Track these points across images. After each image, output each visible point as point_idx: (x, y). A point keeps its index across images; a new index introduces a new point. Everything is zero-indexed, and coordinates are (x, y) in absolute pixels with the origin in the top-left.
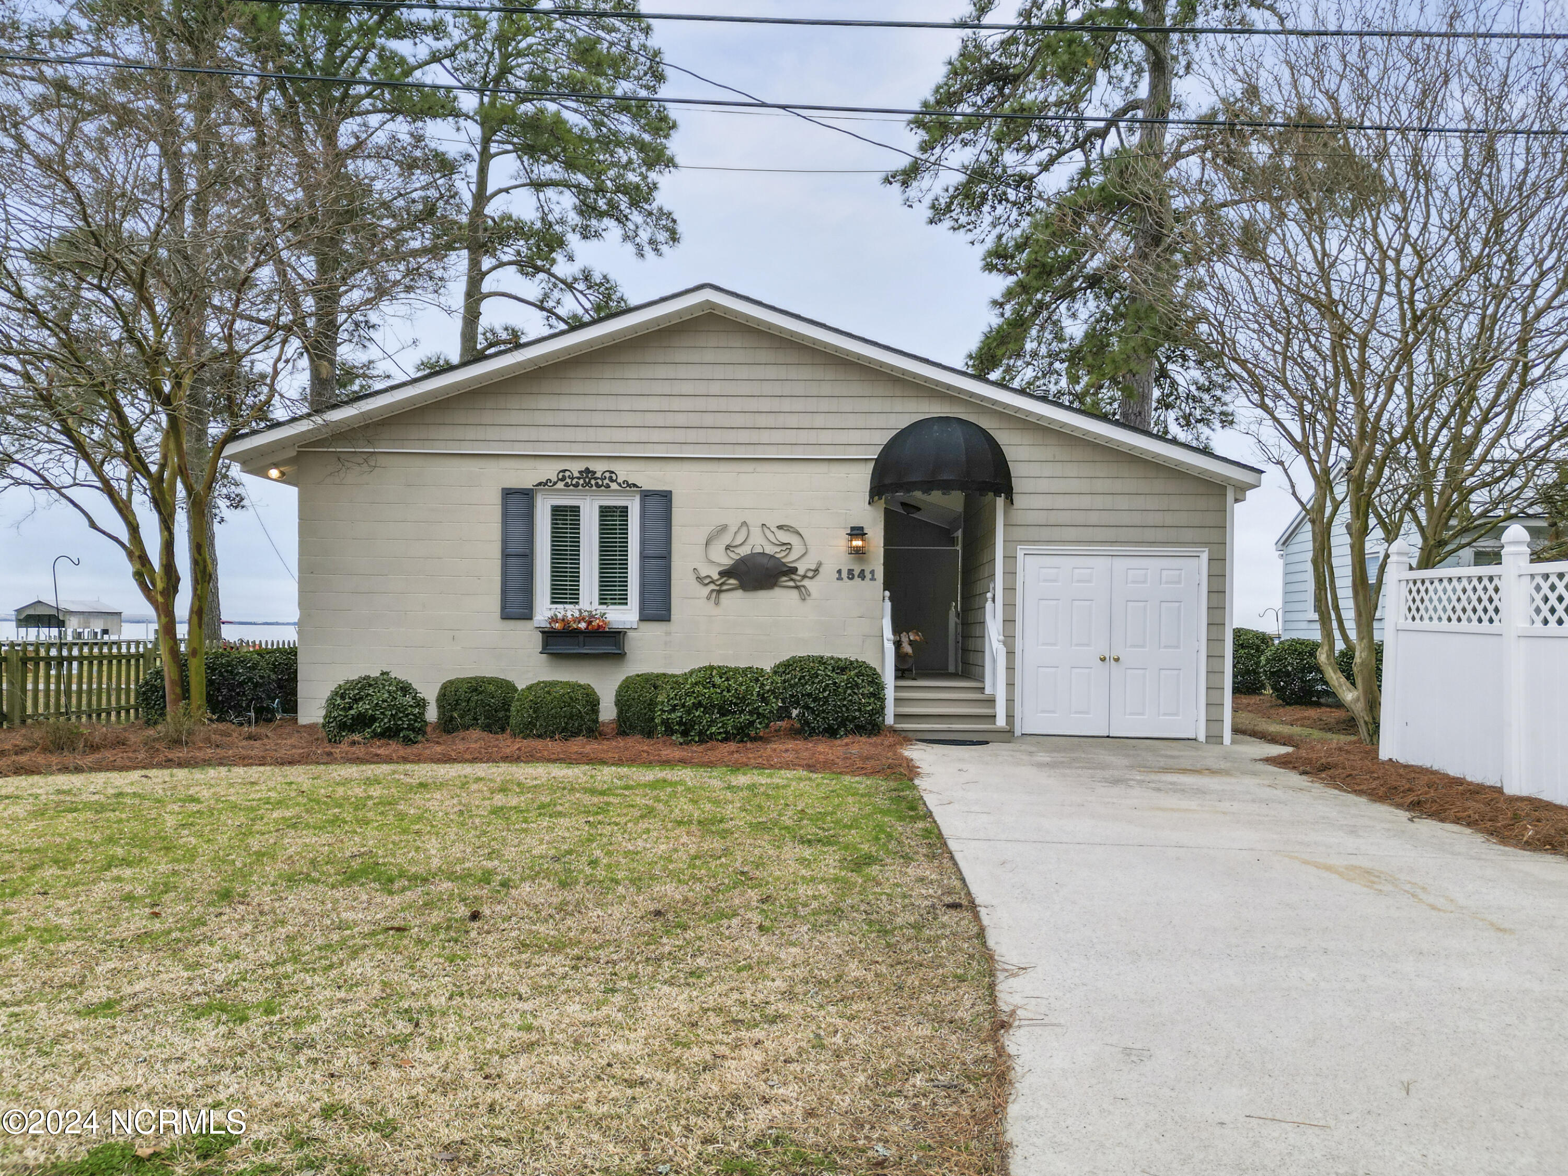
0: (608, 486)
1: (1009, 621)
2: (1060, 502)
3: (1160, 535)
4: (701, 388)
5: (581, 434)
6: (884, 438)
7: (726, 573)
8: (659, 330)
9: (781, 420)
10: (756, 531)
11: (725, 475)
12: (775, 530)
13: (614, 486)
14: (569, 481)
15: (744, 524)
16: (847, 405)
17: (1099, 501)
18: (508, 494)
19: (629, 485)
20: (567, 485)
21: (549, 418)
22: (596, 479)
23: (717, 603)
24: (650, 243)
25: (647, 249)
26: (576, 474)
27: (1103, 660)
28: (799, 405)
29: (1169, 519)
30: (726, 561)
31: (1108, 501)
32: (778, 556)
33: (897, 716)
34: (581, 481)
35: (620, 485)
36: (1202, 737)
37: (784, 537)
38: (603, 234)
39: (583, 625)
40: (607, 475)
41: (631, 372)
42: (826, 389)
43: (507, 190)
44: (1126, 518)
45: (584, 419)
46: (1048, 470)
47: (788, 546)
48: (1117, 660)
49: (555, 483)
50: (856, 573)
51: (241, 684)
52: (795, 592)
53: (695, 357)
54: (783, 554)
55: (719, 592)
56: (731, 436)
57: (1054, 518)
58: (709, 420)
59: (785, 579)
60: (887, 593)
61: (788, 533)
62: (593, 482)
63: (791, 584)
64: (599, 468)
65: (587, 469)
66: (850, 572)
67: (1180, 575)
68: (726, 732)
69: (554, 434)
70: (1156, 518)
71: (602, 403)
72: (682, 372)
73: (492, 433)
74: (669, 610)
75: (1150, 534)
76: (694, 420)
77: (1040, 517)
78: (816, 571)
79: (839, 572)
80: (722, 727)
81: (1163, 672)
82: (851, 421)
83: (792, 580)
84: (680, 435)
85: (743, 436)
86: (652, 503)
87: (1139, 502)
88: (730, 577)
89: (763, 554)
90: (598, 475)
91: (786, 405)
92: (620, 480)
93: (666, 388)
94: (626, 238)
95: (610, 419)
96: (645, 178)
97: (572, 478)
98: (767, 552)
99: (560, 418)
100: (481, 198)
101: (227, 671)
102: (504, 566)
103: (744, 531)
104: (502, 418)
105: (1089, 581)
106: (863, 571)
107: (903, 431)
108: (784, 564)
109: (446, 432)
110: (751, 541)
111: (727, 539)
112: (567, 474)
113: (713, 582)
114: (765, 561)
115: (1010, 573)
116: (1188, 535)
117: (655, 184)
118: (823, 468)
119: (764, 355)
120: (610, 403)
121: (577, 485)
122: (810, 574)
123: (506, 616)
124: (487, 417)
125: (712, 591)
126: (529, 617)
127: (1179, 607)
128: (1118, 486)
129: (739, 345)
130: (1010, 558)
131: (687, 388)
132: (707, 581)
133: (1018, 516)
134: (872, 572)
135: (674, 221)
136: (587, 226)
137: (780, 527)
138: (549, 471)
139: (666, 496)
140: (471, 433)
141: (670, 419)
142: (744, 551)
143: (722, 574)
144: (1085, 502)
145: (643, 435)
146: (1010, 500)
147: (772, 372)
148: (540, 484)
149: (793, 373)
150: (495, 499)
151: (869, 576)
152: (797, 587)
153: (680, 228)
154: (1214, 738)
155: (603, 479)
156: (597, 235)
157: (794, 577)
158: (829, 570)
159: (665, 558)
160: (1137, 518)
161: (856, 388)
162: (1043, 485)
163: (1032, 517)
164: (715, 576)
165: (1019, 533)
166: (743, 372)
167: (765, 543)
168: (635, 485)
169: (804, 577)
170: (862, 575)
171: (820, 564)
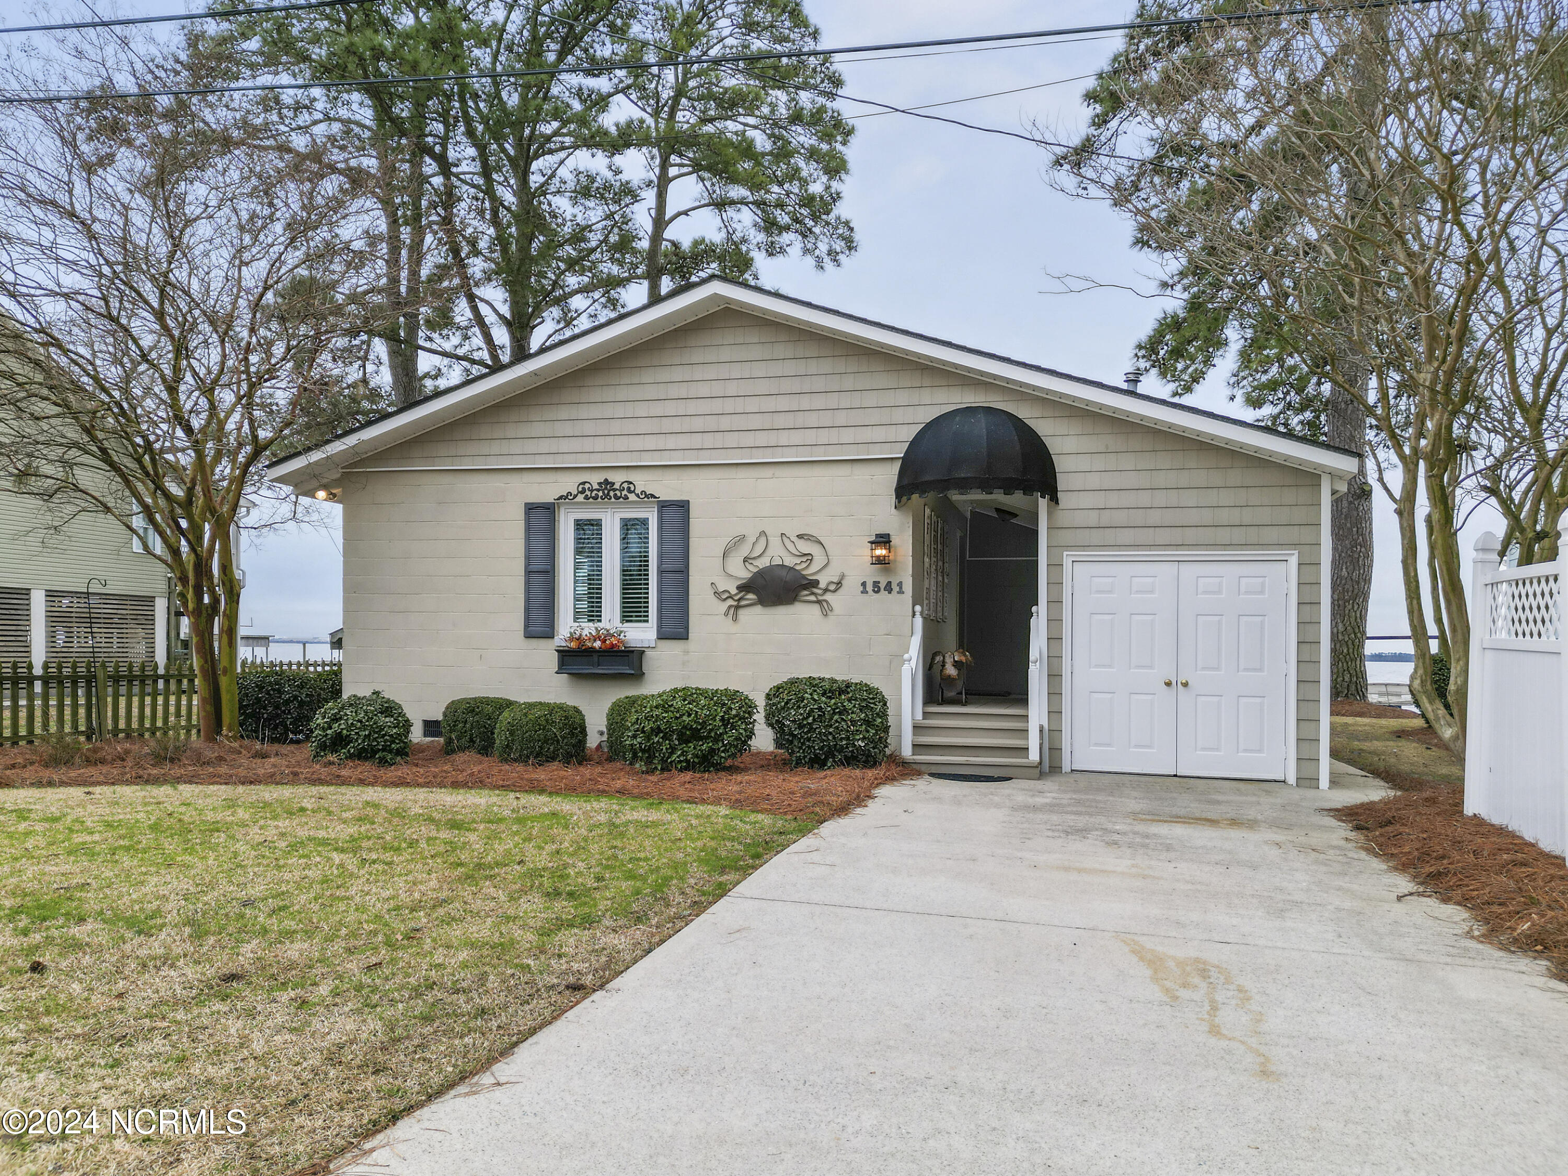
0: (626, 498)
1: (1054, 639)
2: (1113, 500)
3: (1238, 535)
4: (717, 389)
5: (600, 444)
6: (909, 434)
7: (745, 588)
8: (675, 330)
9: (800, 420)
10: (775, 541)
11: (743, 480)
12: (794, 539)
13: (632, 497)
14: (588, 493)
15: (763, 533)
16: (871, 399)
17: (1161, 499)
18: (530, 508)
19: (646, 496)
20: (586, 498)
21: (568, 429)
22: (615, 490)
23: (735, 620)
24: (829, 254)
25: (827, 260)
26: (596, 486)
27: (1168, 684)
28: (819, 402)
29: (1248, 516)
30: (743, 574)
31: (1173, 498)
32: (798, 568)
33: (916, 747)
34: (600, 494)
35: (638, 496)
36: (1292, 780)
37: (805, 547)
38: (788, 249)
39: (597, 644)
40: (625, 485)
41: (648, 376)
42: (849, 382)
43: (686, 213)
44: (1193, 517)
45: (602, 428)
46: (1099, 463)
47: (809, 557)
48: (1185, 685)
49: (575, 496)
50: (882, 585)
51: (287, 702)
52: (816, 608)
53: (711, 355)
54: (804, 565)
55: (737, 607)
56: (748, 439)
57: (1106, 518)
58: (725, 423)
59: (806, 592)
60: (918, 608)
61: (809, 543)
62: (612, 493)
63: (813, 598)
64: (617, 478)
65: (606, 480)
66: (876, 584)
67: (1263, 584)
68: (687, 761)
69: (575, 445)
70: (1234, 516)
71: (619, 410)
72: (699, 373)
73: (516, 447)
74: (687, 628)
75: (1224, 535)
76: (711, 423)
77: (1092, 518)
78: (839, 584)
79: (864, 584)
80: (682, 754)
81: (1242, 700)
82: (875, 417)
83: (813, 594)
84: (696, 441)
85: (762, 439)
86: (669, 513)
87: (1212, 497)
88: (748, 592)
89: (783, 566)
90: (617, 486)
91: (805, 402)
92: (638, 491)
93: (682, 391)
94: (806, 251)
95: (629, 427)
96: (828, 188)
97: (592, 491)
98: (786, 564)
99: (580, 428)
100: (660, 222)
101: (274, 690)
102: (528, 583)
103: (763, 541)
104: (523, 430)
105: (1152, 592)
106: (890, 583)
107: (929, 426)
108: (804, 577)
109: (471, 448)
110: (770, 552)
111: (745, 551)
112: (587, 486)
113: (731, 597)
114: (783, 573)
115: (1056, 584)
116: (1271, 534)
117: (838, 194)
118: (845, 470)
119: (781, 350)
120: (629, 410)
121: (596, 498)
122: (832, 587)
123: (529, 635)
124: (511, 431)
125: (730, 607)
126: (550, 635)
127: (1262, 623)
128: (1184, 479)
129: (756, 340)
130: (1056, 566)
131: (704, 390)
132: (724, 597)
133: (1063, 518)
134: (900, 584)
135: (851, 229)
136: (772, 243)
137: (800, 537)
138: (569, 484)
139: (683, 507)
140: (495, 448)
141: (687, 424)
142: (763, 563)
143: (741, 588)
144: (1144, 499)
145: (660, 442)
146: (1054, 499)
147: (790, 368)
148: (561, 498)
149: (813, 367)
150: (520, 514)
151: (896, 589)
152: (819, 602)
153: (857, 236)
154: (1307, 781)
155: (622, 490)
156: (782, 251)
157: (815, 590)
158: (852, 584)
159: (684, 571)
160: (1207, 516)
161: (883, 380)
162: (1094, 481)
163: (1080, 519)
164: (734, 591)
165: (1066, 537)
166: (760, 370)
167: (783, 553)
168: (653, 496)
169: (826, 590)
170: (889, 588)
171: (843, 576)
